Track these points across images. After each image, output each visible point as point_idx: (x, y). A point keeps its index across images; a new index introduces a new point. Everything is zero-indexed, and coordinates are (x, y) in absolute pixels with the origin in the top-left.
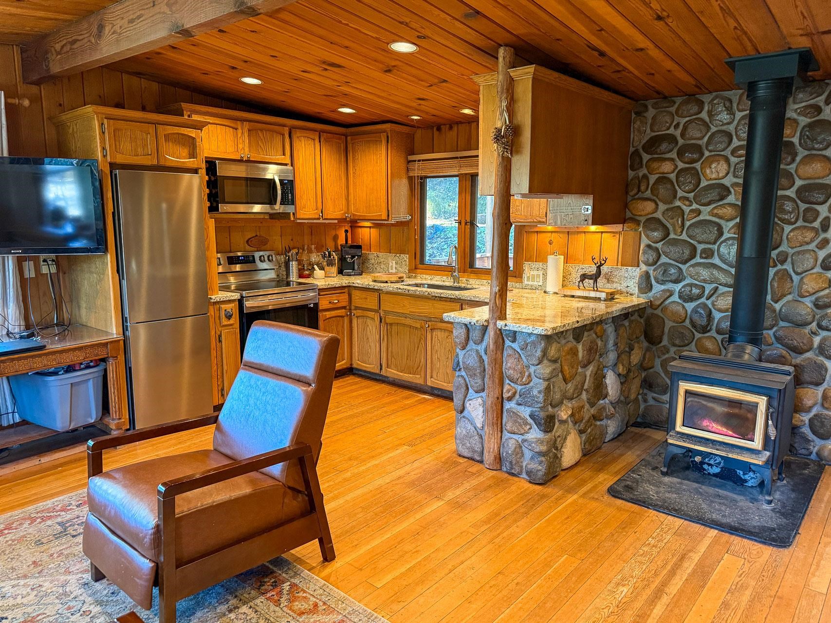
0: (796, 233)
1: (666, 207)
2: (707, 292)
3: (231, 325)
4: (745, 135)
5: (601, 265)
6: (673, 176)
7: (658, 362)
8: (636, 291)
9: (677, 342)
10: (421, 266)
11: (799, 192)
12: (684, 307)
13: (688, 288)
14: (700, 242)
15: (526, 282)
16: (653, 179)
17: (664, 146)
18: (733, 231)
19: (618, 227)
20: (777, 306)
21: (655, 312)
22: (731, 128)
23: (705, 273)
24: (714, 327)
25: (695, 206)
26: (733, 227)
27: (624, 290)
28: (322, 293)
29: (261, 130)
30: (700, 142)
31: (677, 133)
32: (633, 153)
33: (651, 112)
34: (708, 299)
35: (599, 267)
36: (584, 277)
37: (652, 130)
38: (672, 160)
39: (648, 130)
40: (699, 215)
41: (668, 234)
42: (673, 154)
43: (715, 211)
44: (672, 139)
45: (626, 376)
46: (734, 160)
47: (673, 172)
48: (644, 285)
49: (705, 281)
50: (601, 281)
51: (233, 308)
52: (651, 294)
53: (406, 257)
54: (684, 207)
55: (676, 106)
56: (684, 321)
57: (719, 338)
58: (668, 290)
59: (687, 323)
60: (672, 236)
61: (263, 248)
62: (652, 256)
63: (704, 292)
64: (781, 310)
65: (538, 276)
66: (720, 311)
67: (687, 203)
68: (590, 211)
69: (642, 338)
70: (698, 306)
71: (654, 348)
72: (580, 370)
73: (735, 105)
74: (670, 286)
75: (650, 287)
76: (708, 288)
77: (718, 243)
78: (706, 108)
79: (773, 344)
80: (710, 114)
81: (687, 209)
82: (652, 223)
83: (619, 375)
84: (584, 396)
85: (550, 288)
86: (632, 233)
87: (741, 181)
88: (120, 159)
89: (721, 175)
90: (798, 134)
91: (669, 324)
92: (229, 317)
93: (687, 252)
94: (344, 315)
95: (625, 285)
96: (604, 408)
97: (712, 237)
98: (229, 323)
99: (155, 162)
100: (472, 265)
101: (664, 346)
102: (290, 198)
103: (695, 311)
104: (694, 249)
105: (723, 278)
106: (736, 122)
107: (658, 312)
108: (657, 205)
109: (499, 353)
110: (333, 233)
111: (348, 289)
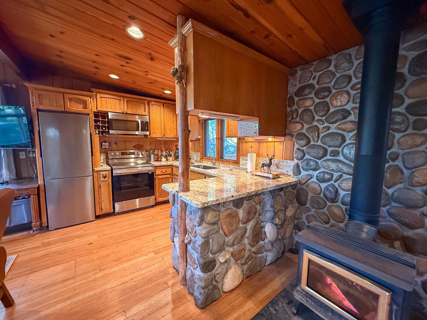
0: (406, 138)
1: (308, 126)
2: (334, 178)
3: (107, 181)
4: (360, 75)
5: (272, 159)
6: (312, 108)
7: (304, 216)
8: (292, 174)
9: (315, 206)
10: (204, 158)
11: (407, 108)
12: (319, 185)
13: (322, 174)
14: (329, 146)
15: (241, 166)
16: (300, 111)
17: (307, 91)
18: (353, 138)
19: (282, 139)
20: (390, 191)
21: (303, 187)
22: (351, 72)
23: (333, 166)
24: (340, 200)
25: (326, 124)
26: (352, 136)
27: (286, 173)
28: (157, 168)
30: (329, 85)
31: (315, 82)
32: (290, 97)
33: (299, 73)
34: (335, 182)
35: (270, 160)
36: (263, 165)
37: (300, 83)
38: (312, 98)
39: (298, 83)
40: (329, 129)
41: (310, 142)
42: (312, 95)
43: (340, 126)
44: (312, 86)
45: (282, 225)
46: (353, 92)
47: (312, 105)
48: (296, 171)
49: (333, 170)
50: (273, 168)
52: (300, 176)
53: (199, 153)
54: (319, 126)
55: (314, 66)
56: (320, 194)
57: (344, 207)
58: (310, 175)
59: (322, 195)
60: (312, 143)
61: (141, 149)
62: (300, 155)
63: (332, 177)
64: (393, 194)
65: (246, 164)
66: (344, 190)
67: (321, 123)
68: (257, 127)
69: (295, 201)
70: (328, 186)
71: (302, 208)
72: (241, 225)
73: (353, 58)
74: (311, 172)
75: (300, 173)
76: (336, 175)
77: (342, 147)
78: (333, 63)
79: (386, 217)
80: (335, 66)
81: (321, 127)
82: (300, 136)
83: (276, 225)
84: (246, 241)
85: (249, 170)
86: (289, 142)
87: (358, 105)
88: (41, 107)
89: (343, 103)
90: (407, 66)
91: (310, 195)
92: (105, 177)
93: (321, 152)
94: (169, 177)
95: (286, 170)
96: (263, 247)
97: (338, 143)
98: (104, 180)
99: (63, 109)
100: (222, 157)
101: (307, 207)
102: (147, 129)
103: (327, 188)
104: (326, 150)
105: (345, 169)
106: (354, 68)
107: (304, 187)
108: (303, 125)
110: (176, 144)
111: (172, 166)
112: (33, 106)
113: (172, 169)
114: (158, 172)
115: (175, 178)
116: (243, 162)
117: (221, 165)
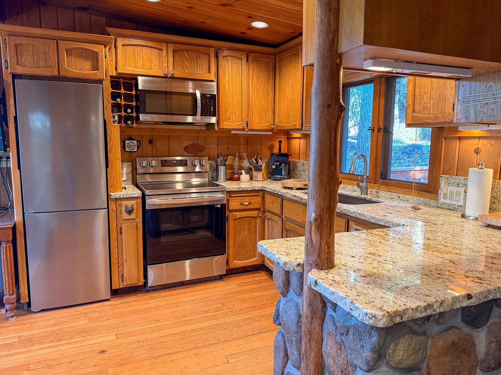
3: (134, 219)
15: (442, 200)
28: (232, 195)
29: (187, 51)
61: (200, 154)
65: (458, 194)
88: (19, 70)
92: (130, 212)
94: (256, 216)
98: (129, 217)
99: (55, 73)
100: (385, 175)
102: (212, 110)
110: (270, 143)
111: (262, 192)
112: (7, 68)
113: (263, 198)
114: (234, 204)
115: (268, 219)
116: (450, 188)
117: (382, 193)
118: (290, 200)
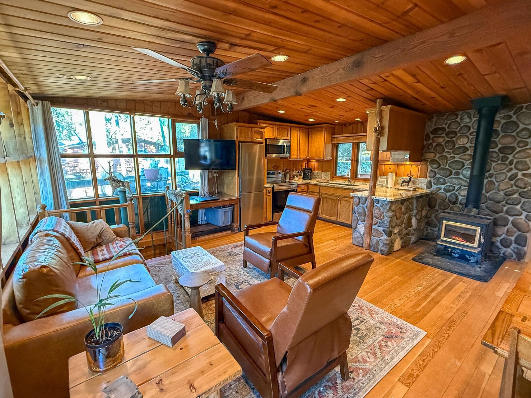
0: (497, 166)
1: (439, 155)
2: (456, 189)
3: (270, 196)
4: (476, 127)
5: (411, 177)
6: (443, 143)
7: (433, 215)
8: (425, 187)
9: (442, 208)
10: (335, 177)
11: (499, 150)
12: (446, 195)
13: (448, 187)
14: (454, 169)
15: (379, 184)
16: (434, 144)
17: (440, 132)
18: (469, 165)
19: (419, 163)
20: (488, 195)
21: (433, 196)
22: (470, 124)
23: (456, 181)
24: (459, 202)
25: (452, 155)
26: (469, 163)
27: (420, 187)
28: (299, 185)
29: (281, 128)
30: (456, 130)
31: (446, 127)
32: (426, 134)
33: (435, 119)
34: (456, 191)
35: (410, 178)
36: (404, 182)
37: (435, 126)
38: (443, 137)
39: (433, 125)
40: (454, 158)
41: (440, 166)
42: (444, 135)
43: (461, 157)
44: (444, 129)
45: (420, 219)
46: (471, 137)
47: (443, 142)
48: (428, 186)
49: (455, 184)
50: (411, 184)
51: (270, 189)
52: (431, 189)
53: (329, 173)
54: (448, 155)
55: (446, 116)
56: (445, 200)
57: (461, 206)
58: (439, 188)
59: (447, 200)
60: (442, 167)
61: (277, 169)
62: (433, 174)
63: (455, 188)
64: (489, 196)
65: (384, 181)
66: (462, 196)
67: (449, 154)
68: (408, 157)
69: (427, 206)
70: (452, 194)
71: (432, 210)
72: (402, 216)
73: (472, 116)
74: (440, 186)
75: (431, 186)
76: (457, 187)
77: (462, 170)
78: (459, 117)
79: (484, 209)
80: (461, 119)
81: (449, 156)
82: (433, 161)
83: (417, 219)
84: (403, 225)
85: (389, 186)
86: (424, 166)
87: (474, 145)
88: (242, 139)
89: (465, 143)
90: (500, 127)
91: (439, 201)
92: (269, 193)
93: (448, 173)
95: (421, 185)
96: (410, 231)
97: (459, 167)
99: (251, 140)
100: (356, 177)
101: (436, 209)
102: (289, 151)
103: (450, 196)
104: (451, 172)
105: (463, 183)
106: (472, 122)
107: (434, 196)
108: (436, 155)
109: (372, 208)
111: (308, 184)
112: (237, 139)
113: (308, 186)
114: (299, 189)
117: (356, 183)
118: (323, 186)
